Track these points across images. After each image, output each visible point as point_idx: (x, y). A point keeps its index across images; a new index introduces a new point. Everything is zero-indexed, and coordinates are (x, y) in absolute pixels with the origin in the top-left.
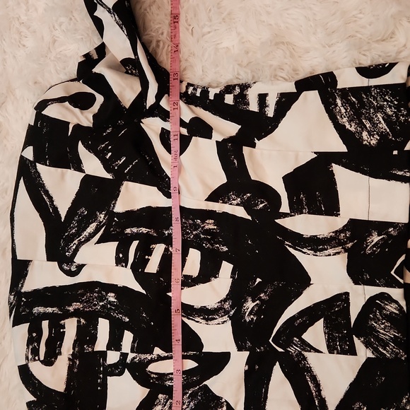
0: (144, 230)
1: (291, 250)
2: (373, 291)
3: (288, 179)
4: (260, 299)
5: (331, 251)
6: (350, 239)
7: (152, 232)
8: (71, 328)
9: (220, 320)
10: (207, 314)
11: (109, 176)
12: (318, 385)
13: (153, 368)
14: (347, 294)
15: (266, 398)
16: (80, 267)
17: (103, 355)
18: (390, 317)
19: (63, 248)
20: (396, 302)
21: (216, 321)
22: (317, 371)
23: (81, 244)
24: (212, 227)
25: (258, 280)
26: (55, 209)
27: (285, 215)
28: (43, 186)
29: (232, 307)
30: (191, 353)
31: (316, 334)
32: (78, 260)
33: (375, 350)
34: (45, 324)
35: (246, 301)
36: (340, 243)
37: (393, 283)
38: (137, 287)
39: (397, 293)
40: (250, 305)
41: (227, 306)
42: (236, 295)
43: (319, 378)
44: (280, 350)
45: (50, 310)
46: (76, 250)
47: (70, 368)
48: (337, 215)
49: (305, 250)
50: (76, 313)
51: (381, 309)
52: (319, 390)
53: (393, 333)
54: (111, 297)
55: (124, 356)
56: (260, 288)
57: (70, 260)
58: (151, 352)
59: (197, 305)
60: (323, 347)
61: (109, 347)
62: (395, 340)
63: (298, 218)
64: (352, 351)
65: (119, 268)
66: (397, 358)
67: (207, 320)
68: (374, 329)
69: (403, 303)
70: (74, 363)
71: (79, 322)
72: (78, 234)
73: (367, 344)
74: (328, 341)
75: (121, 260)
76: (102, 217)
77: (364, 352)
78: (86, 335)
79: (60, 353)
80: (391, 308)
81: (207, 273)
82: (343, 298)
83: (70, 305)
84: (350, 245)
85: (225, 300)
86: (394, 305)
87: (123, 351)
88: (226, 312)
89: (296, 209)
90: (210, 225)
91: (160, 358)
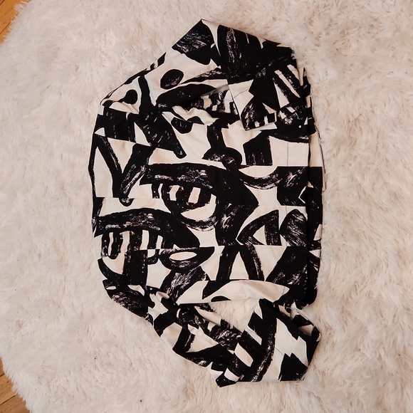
0: (166, 177)
1: (247, 186)
2: (291, 208)
3: (246, 146)
4: (231, 215)
5: (269, 186)
6: (279, 178)
7: (170, 178)
8: (126, 237)
9: (209, 228)
10: (203, 225)
11: (149, 145)
12: (259, 264)
13: (173, 257)
14: (277, 211)
15: (231, 272)
16: (131, 200)
17: (145, 252)
18: (298, 224)
19: (122, 189)
20: (302, 215)
21: (207, 229)
22: (260, 256)
23: (132, 185)
24: (204, 174)
25: (230, 204)
26: (119, 165)
27: (244, 167)
28: (112, 151)
29: (216, 220)
30: (194, 248)
31: (260, 234)
32: (130, 196)
33: (291, 242)
34: (111, 235)
35: (223, 216)
36: (273, 181)
37: (300, 204)
38: (166, 210)
39: (302, 209)
40: (225, 219)
41: (213, 220)
42: (218, 214)
43: (261, 260)
44: (242, 244)
45: (114, 226)
46: (130, 190)
47: (126, 260)
48: (271, 165)
49: (256, 186)
50: (129, 228)
51: (294, 219)
52: (260, 267)
53: (299, 232)
54: (150, 216)
55: (158, 251)
56: (231, 209)
57: (126, 196)
58: (172, 248)
59: (197, 220)
60: (264, 242)
61: (149, 248)
62: (300, 236)
63: (251, 168)
64: (279, 244)
65: (155, 199)
66: (301, 246)
67: (202, 228)
68: (290, 230)
69: (306, 215)
70: (128, 257)
71: (130, 233)
72: (130, 180)
73: (287, 239)
74: (267, 238)
75: (155, 195)
76: (143, 169)
77: (285, 244)
78: (136, 241)
79: (120, 252)
80: (300, 218)
81: (203, 201)
82: (276, 213)
83: (125, 223)
84: (278, 182)
85: (212, 217)
86: (301, 217)
87: (157, 248)
88: (213, 223)
89: (250, 163)
90: (203, 173)
91: (177, 251)
